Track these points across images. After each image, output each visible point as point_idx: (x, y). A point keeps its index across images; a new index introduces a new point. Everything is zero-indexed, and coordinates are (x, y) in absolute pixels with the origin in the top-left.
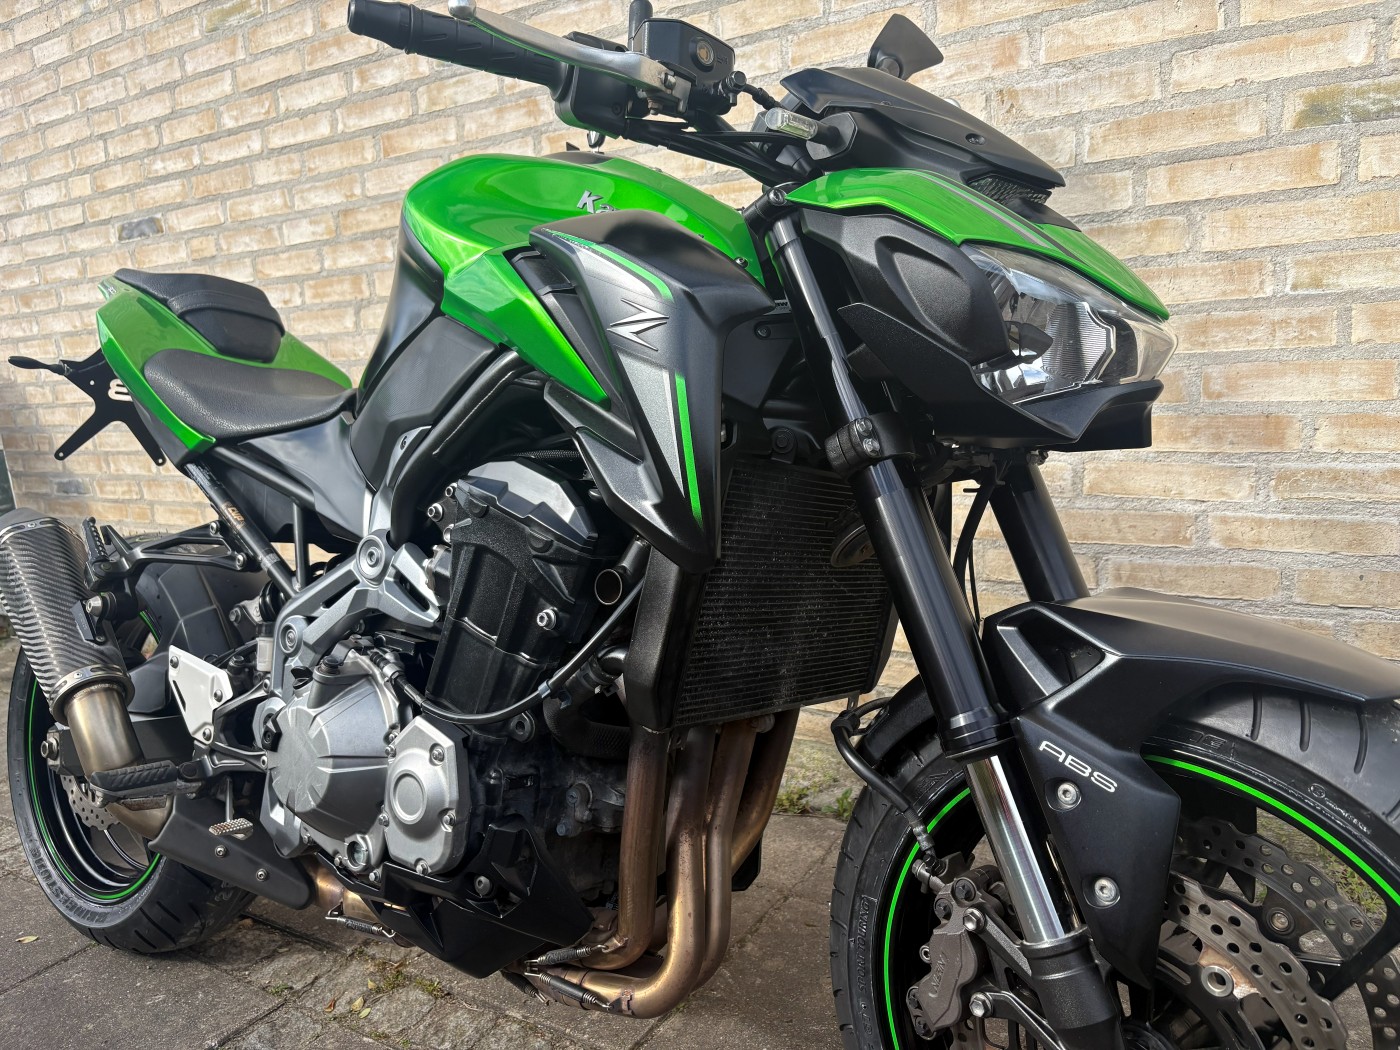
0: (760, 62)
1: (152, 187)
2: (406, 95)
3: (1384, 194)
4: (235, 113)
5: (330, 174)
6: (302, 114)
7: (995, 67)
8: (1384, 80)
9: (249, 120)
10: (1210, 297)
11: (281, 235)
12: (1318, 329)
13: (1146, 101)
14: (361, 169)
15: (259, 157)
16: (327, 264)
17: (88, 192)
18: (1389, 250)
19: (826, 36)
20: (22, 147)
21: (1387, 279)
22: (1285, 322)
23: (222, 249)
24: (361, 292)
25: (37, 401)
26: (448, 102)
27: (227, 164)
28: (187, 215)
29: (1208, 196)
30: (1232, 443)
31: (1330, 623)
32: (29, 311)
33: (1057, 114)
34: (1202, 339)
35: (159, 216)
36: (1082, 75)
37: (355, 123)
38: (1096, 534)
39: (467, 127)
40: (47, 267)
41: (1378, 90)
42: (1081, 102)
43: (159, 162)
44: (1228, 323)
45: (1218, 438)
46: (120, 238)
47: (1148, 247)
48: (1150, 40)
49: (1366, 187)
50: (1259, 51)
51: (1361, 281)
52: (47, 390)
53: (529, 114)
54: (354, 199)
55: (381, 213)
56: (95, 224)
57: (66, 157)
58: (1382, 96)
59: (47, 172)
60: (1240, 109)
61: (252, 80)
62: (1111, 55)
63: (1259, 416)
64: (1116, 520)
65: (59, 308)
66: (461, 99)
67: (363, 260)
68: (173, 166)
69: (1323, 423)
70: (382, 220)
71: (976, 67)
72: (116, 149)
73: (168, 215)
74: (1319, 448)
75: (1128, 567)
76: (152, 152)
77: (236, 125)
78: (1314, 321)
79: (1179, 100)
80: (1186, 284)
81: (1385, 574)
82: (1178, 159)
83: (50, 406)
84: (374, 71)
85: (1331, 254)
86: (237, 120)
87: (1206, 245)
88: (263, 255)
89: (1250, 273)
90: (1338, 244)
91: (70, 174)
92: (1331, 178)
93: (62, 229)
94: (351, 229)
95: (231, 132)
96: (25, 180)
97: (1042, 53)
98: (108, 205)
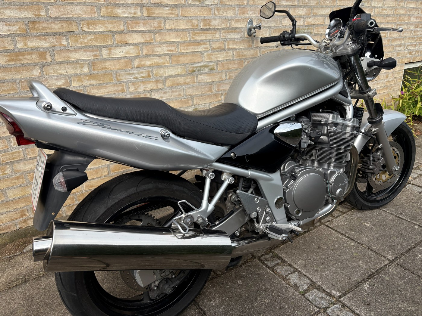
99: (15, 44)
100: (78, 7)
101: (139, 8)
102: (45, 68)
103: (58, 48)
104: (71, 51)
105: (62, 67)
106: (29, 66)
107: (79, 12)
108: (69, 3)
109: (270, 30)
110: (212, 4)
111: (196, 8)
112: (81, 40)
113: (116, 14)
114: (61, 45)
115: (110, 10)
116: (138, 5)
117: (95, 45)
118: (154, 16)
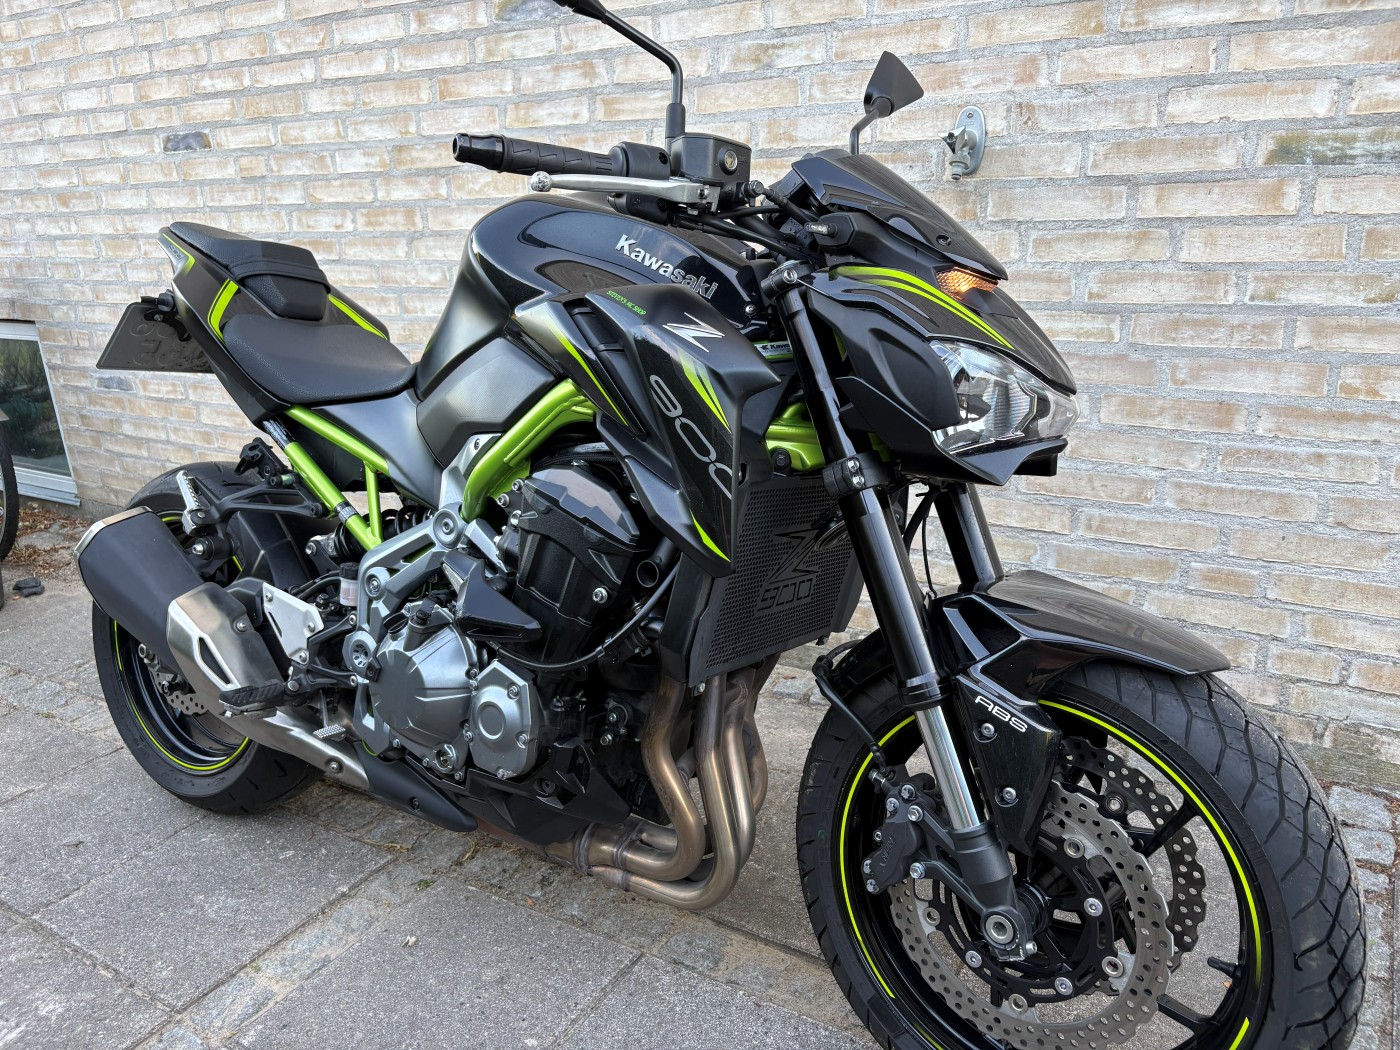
0: (805, 53)
1: (200, 102)
2: (465, 43)
3: (1332, 228)
4: (288, 40)
5: (385, 110)
6: (359, 49)
7: (1016, 82)
8: (1341, 132)
9: (302, 49)
10: (1183, 301)
11: (334, 162)
12: (1268, 334)
13: (1144, 128)
14: (417, 108)
15: (313, 85)
16: (381, 195)
17: (131, 100)
18: (1331, 274)
19: (868, 36)
20: (59, 48)
21: (1327, 299)
22: (1242, 326)
23: (272, 170)
24: (414, 224)
25: (76, 298)
26: (506, 55)
27: (278, 89)
28: (236, 133)
29: (1188, 215)
30: (1190, 423)
31: (1255, 573)
32: (65, 210)
33: (1067, 130)
34: (1174, 335)
35: (207, 131)
36: (1091, 98)
37: (413, 64)
38: (1074, 490)
39: (524, 80)
40: (89, 169)
41: (1336, 139)
42: (1088, 123)
43: (207, 79)
44: (1195, 324)
45: (1179, 418)
46: (166, 149)
47: (1135, 253)
48: (1152, 75)
49: (1319, 219)
50: (1242, 95)
51: (1307, 297)
52: (87, 289)
53: (585, 75)
54: (409, 136)
55: (437, 153)
56: (139, 133)
57: (108, 64)
58: (1338, 145)
59: (85, 76)
60: (1221, 143)
61: (306, 10)
62: (1116, 84)
63: (1213, 403)
64: (1090, 480)
65: (99, 211)
66: (518, 53)
67: (416, 195)
68: (222, 85)
69: (1264, 412)
70: (436, 160)
71: (999, 80)
72: (161, 61)
73: (217, 132)
74: (1260, 432)
75: (1098, 519)
76: (201, 69)
77: (288, 52)
78: (1266, 328)
79: (1171, 130)
80: (1164, 287)
81: (1302, 537)
82: (1166, 181)
83: (89, 305)
84: (432, 16)
85: (1285, 273)
86: (289, 47)
87: (1184, 256)
88: (315, 180)
89: (1218, 283)
90: (1292, 266)
91: (112, 82)
92: (1291, 209)
93: (103, 134)
94: (405, 164)
95: (283, 59)
96: (63, 81)
97: (1058, 75)
98: (154, 116)
99: (375, 194)
100: (466, 111)
101: (584, 99)
102: (415, 243)
103: (433, 201)
104: (453, 209)
105: (439, 243)
106: (391, 237)
107: (466, 121)
108: (452, 102)
109: (1085, 149)
110: (800, 68)
111: (745, 84)
112: (471, 185)
113: (535, 121)
114: (438, 196)
115: (522, 112)
116: (582, 92)
117: (493, 196)
118: (622, 118)
